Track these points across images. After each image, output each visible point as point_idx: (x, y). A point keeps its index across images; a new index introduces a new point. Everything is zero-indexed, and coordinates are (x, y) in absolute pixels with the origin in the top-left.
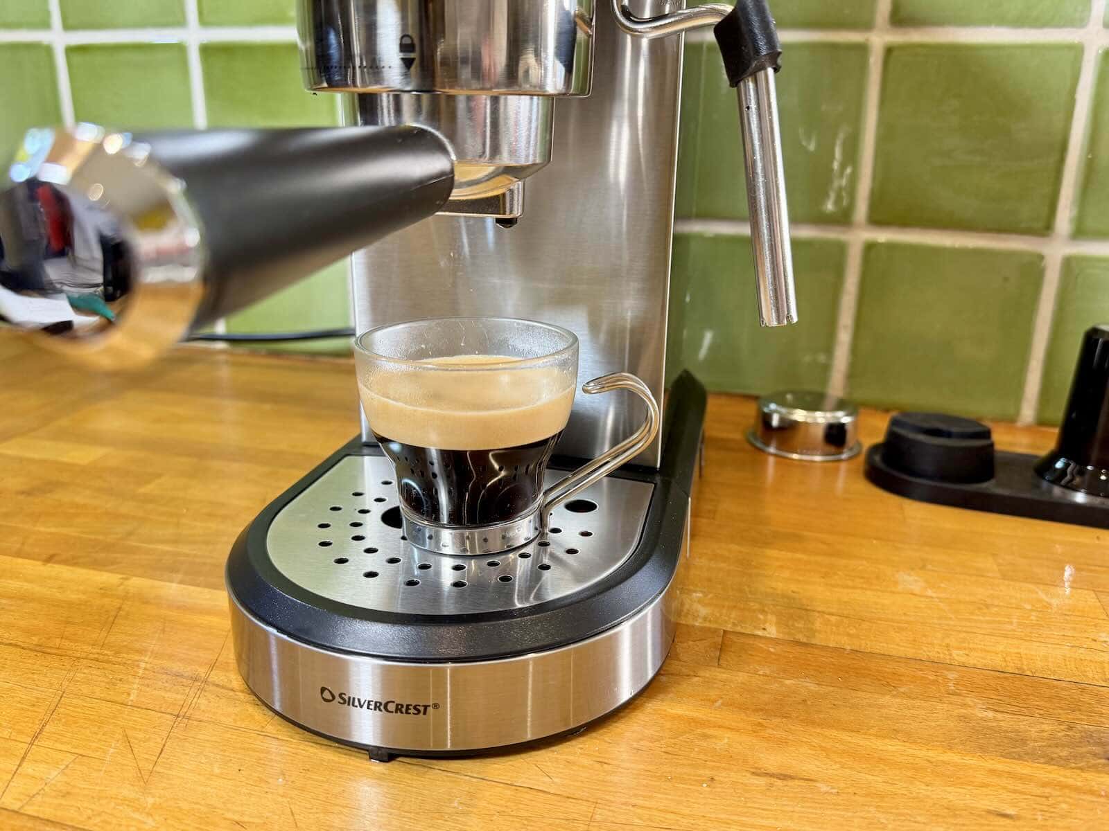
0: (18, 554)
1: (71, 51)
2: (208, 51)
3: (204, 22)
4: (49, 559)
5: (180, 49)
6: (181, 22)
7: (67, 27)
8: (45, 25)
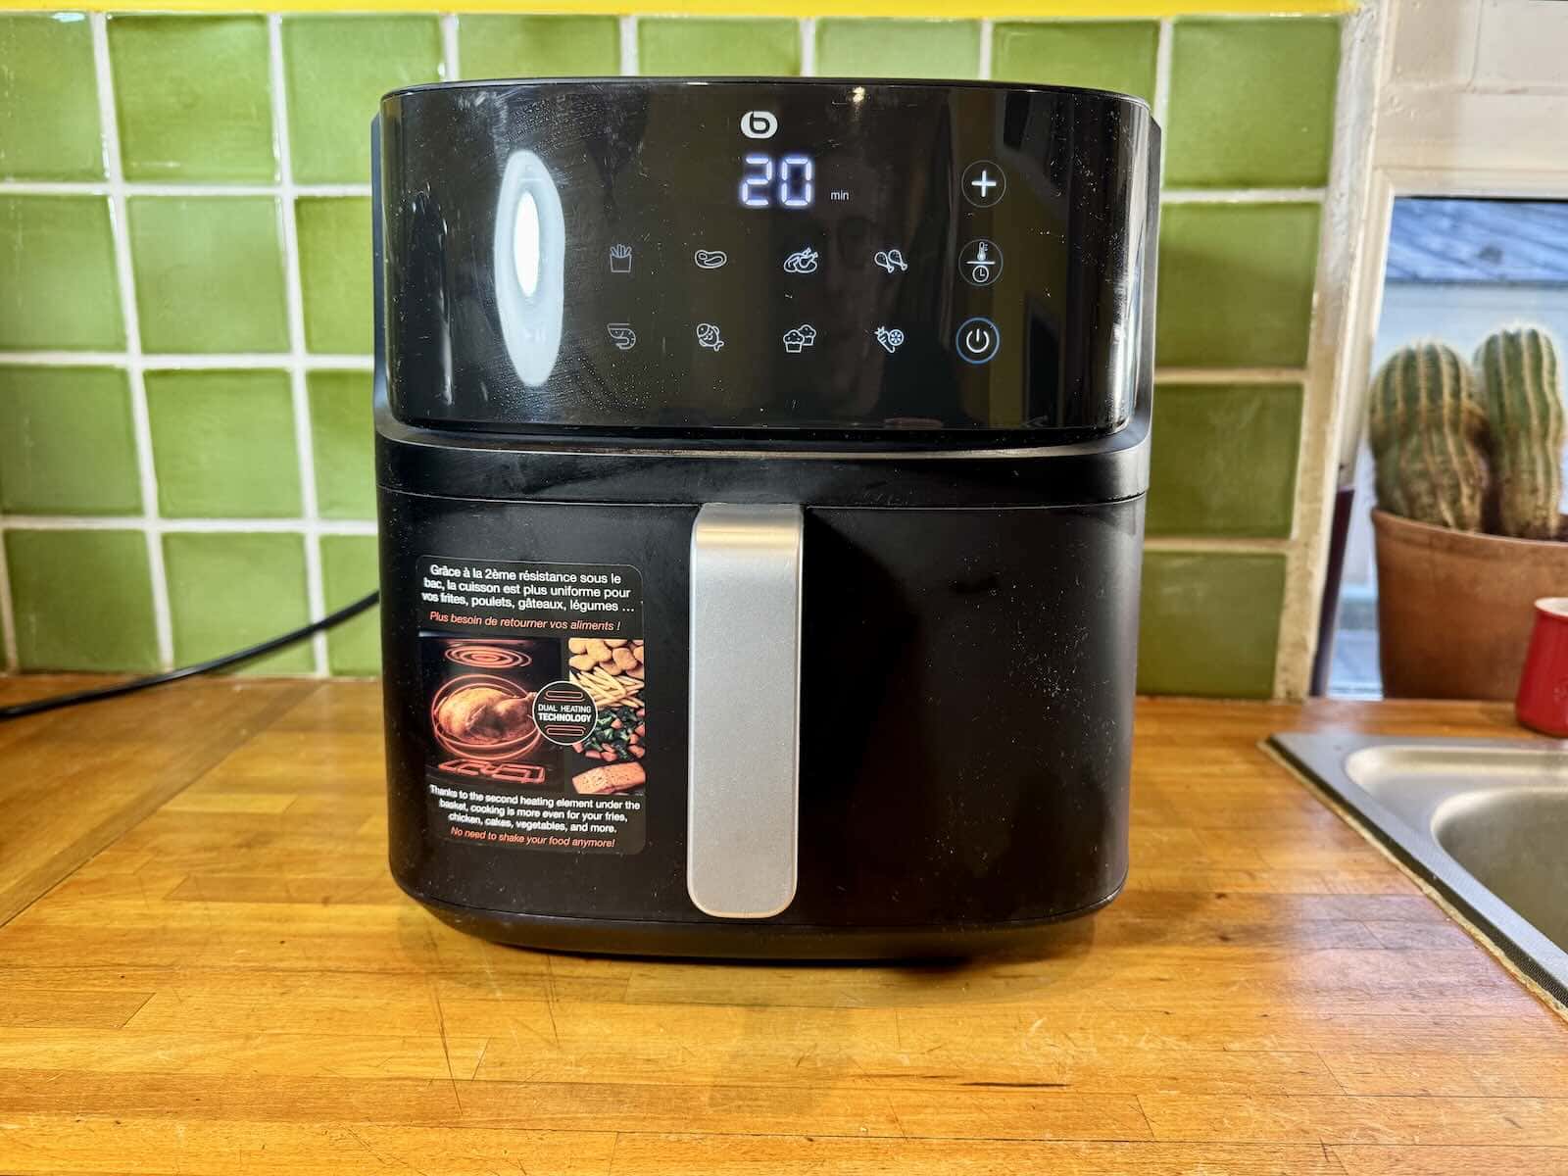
0: (291, 900)
1: (150, 376)
2: (315, 378)
3: (311, 348)
4: (326, 901)
5: (283, 377)
6: (286, 349)
7: (147, 349)
8: (120, 347)
